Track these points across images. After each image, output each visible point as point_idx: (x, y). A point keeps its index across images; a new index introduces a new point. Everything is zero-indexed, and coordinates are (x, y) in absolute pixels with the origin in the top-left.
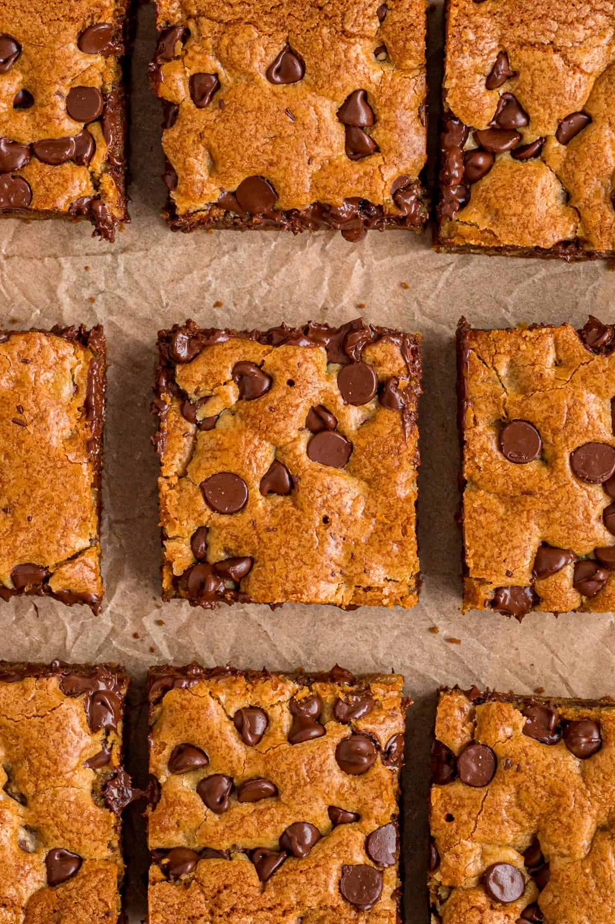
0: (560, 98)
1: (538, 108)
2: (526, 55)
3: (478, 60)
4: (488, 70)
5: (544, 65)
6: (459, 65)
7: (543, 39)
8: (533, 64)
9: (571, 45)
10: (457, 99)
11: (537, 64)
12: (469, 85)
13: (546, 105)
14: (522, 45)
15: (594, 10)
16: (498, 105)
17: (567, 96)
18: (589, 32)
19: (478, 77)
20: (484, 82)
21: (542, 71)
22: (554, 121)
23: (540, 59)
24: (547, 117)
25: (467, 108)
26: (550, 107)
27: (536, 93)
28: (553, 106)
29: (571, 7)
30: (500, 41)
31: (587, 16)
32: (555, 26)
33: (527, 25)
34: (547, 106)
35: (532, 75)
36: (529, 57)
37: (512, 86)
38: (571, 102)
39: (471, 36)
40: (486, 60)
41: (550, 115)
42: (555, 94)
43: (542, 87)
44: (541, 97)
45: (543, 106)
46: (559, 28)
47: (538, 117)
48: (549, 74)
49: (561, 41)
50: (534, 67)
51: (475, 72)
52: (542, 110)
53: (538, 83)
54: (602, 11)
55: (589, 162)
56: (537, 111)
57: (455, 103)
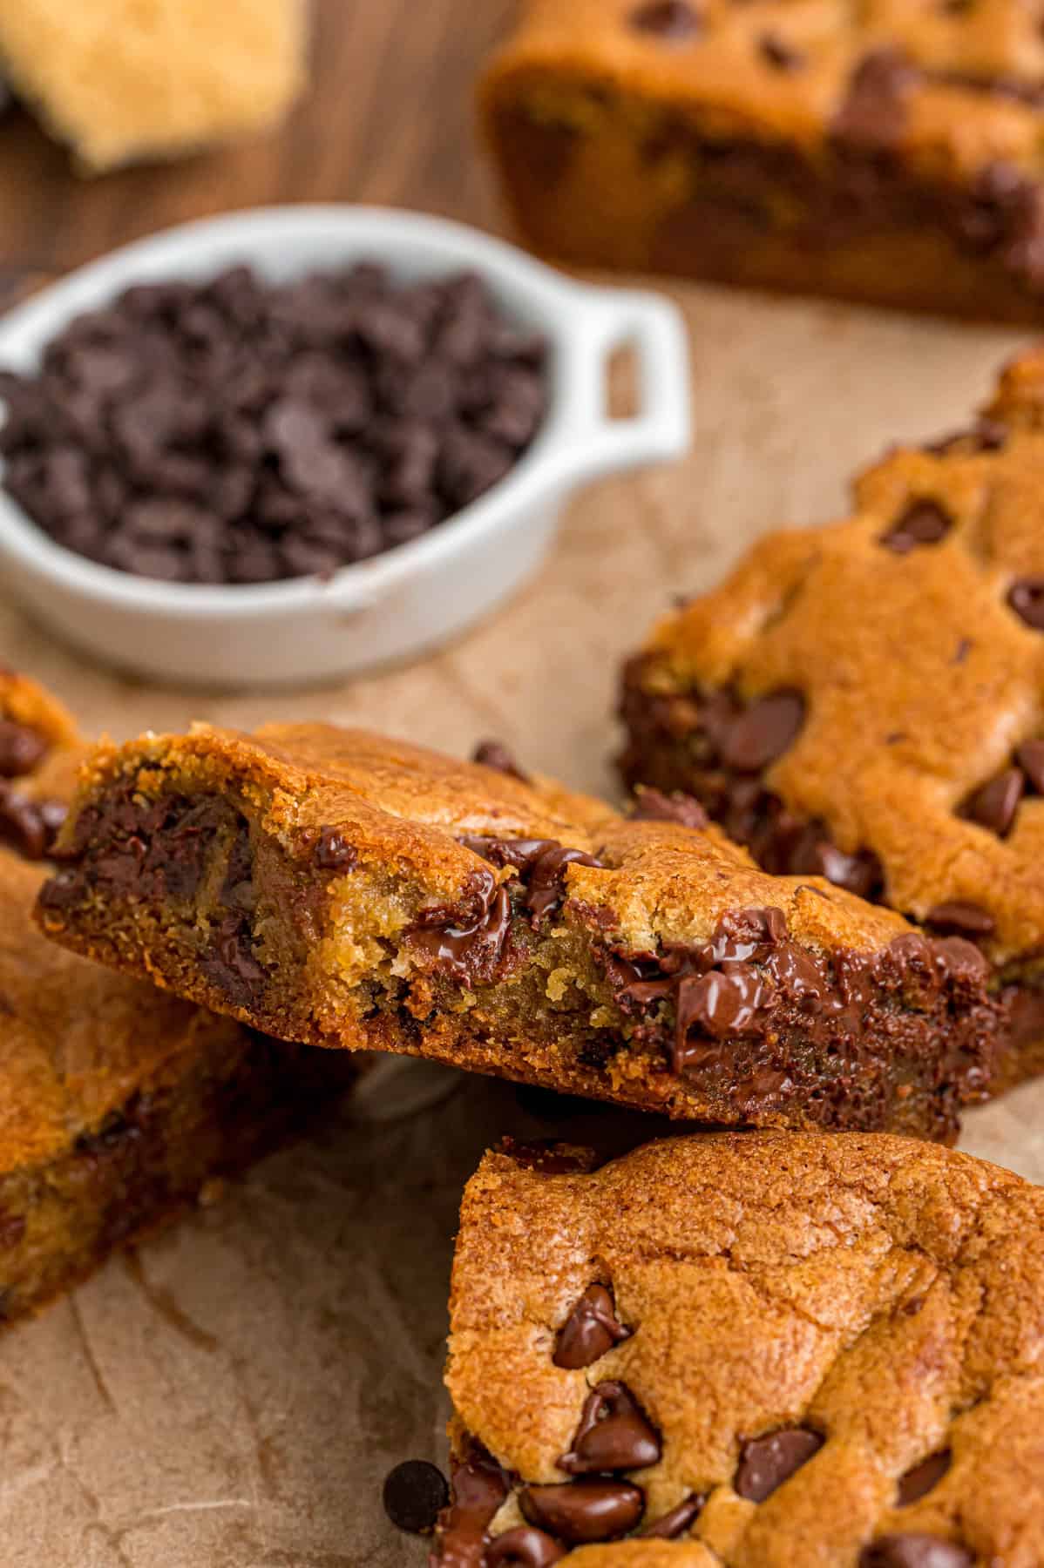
0: (740, 1370)
1: (682, 1396)
2: (655, 1275)
3: (534, 1285)
4: (562, 1312)
5: (703, 1295)
6: (480, 1290)
7: (700, 1240)
8: (675, 1294)
9: (775, 1260)
10: (474, 1378)
11: (684, 1294)
12: (509, 1346)
13: (703, 1389)
14: (648, 1256)
15: (838, 1184)
16: (585, 1412)
17: (758, 1364)
18: (827, 1236)
19: (536, 1332)
20: (546, 1347)
21: (696, 1308)
22: (726, 1438)
23: (695, 1282)
24: (706, 1421)
25: (498, 1400)
26: (713, 1396)
27: (678, 1358)
28: (721, 1388)
29: (777, 1173)
30: (595, 1245)
31: (819, 1196)
32: (737, 1211)
33: (663, 1207)
34: (705, 1391)
35: (673, 1318)
36: (665, 1279)
37: (621, 1358)
38: (771, 1385)
39: (517, 1225)
40: (556, 1287)
41: (714, 1415)
42: (727, 1357)
43: (693, 1343)
44: (690, 1368)
45: (697, 1391)
46: (746, 1218)
47: (681, 1423)
48: (711, 1313)
49: (750, 1249)
50: (674, 1302)
51: (525, 1318)
52: (691, 1403)
53: (684, 1333)
54: (861, 1188)
55: (806, 1509)
56: (679, 1406)
57: (468, 1388)
